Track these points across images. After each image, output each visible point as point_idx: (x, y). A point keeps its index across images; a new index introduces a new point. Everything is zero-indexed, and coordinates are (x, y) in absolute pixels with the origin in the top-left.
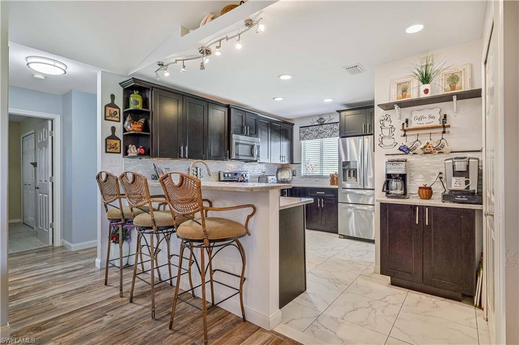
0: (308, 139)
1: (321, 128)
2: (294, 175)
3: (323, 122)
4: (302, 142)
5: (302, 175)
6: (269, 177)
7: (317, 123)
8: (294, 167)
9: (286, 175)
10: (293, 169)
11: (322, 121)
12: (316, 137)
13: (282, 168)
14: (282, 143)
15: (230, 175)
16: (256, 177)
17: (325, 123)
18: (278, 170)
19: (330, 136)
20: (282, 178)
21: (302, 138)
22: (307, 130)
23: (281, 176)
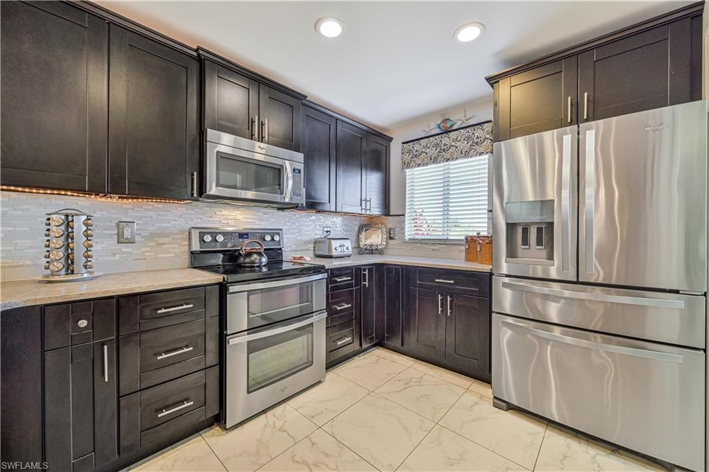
0: (419, 165)
1: (446, 140)
2: (391, 238)
3: (451, 126)
4: (408, 172)
5: (407, 237)
6: (333, 242)
7: (438, 131)
8: (391, 222)
9: (376, 238)
10: (390, 226)
11: (449, 124)
12: (435, 161)
13: (368, 224)
14: (364, 177)
15: (220, 238)
16: (307, 243)
17: (454, 127)
18: (362, 228)
19: (466, 154)
20: (368, 242)
21: (406, 165)
22: (417, 146)
23: (366, 239)
